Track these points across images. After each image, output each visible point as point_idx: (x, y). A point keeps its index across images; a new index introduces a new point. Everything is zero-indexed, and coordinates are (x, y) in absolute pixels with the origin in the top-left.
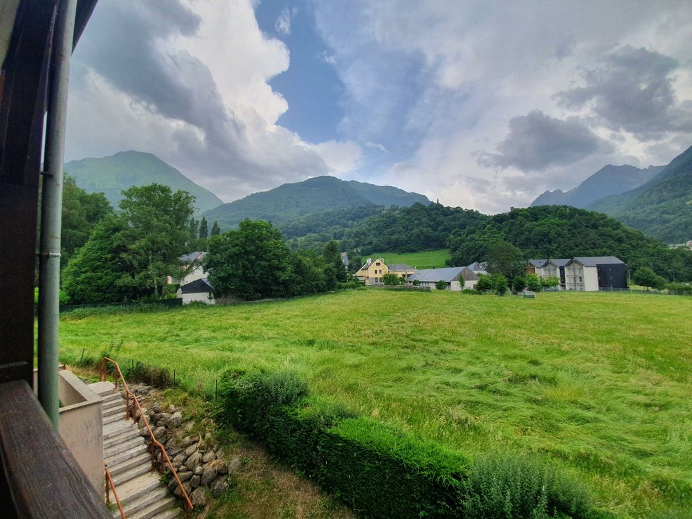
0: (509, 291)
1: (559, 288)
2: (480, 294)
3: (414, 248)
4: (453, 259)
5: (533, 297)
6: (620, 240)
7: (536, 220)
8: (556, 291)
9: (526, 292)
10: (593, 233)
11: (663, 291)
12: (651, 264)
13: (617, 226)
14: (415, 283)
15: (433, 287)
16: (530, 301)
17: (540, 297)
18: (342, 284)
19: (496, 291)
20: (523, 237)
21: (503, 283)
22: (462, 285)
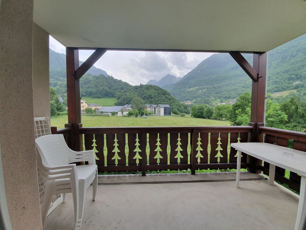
0: (139, 116)
1: (154, 115)
2: (129, 117)
3: (100, 96)
4: (118, 102)
5: (146, 118)
6: (170, 100)
7: (148, 90)
8: (153, 116)
9: (144, 116)
10: (163, 97)
11: (179, 116)
12: (177, 107)
13: (169, 95)
14: (101, 112)
15: (110, 114)
16: (146, 119)
17: (149, 117)
18: (60, 112)
19: (135, 116)
20: (144, 96)
21: (137, 113)
22: (122, 113)
